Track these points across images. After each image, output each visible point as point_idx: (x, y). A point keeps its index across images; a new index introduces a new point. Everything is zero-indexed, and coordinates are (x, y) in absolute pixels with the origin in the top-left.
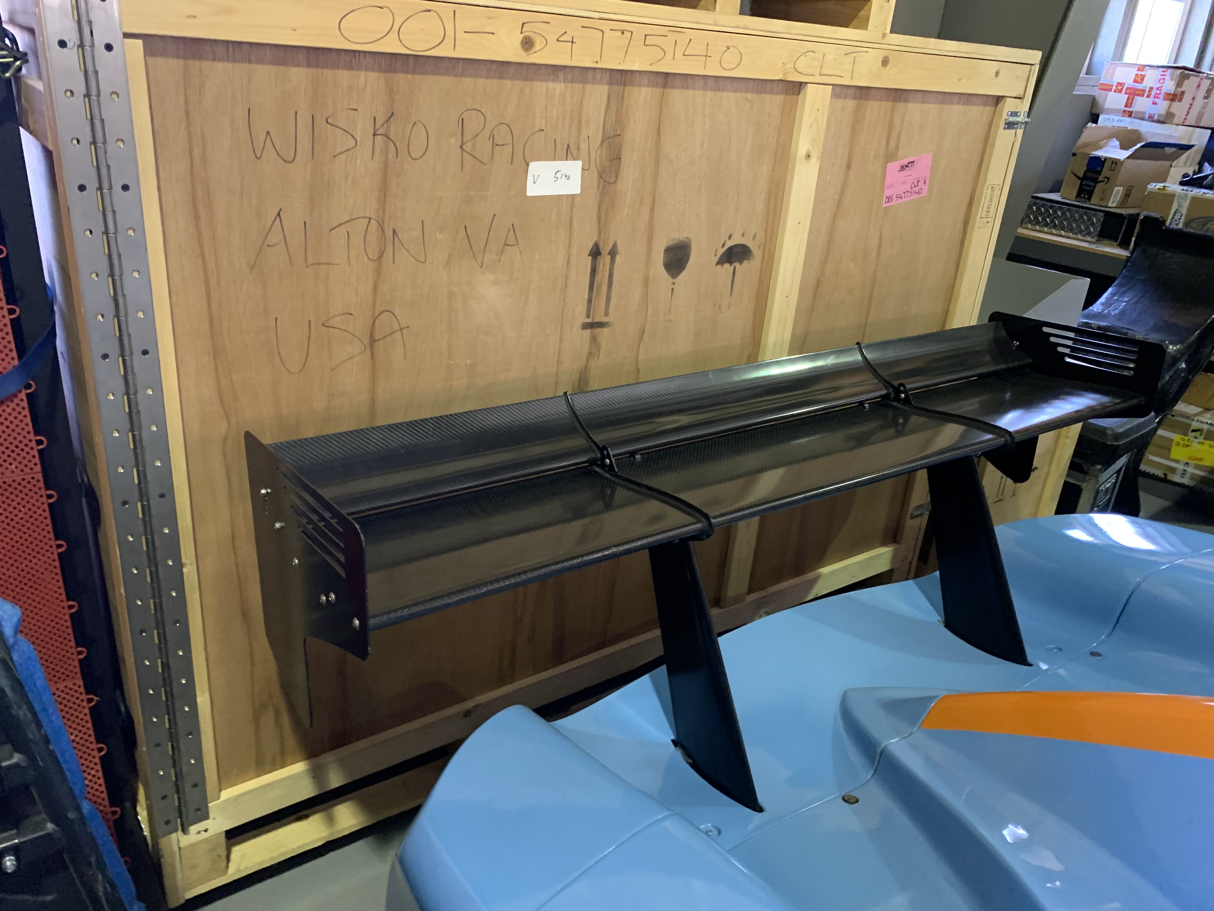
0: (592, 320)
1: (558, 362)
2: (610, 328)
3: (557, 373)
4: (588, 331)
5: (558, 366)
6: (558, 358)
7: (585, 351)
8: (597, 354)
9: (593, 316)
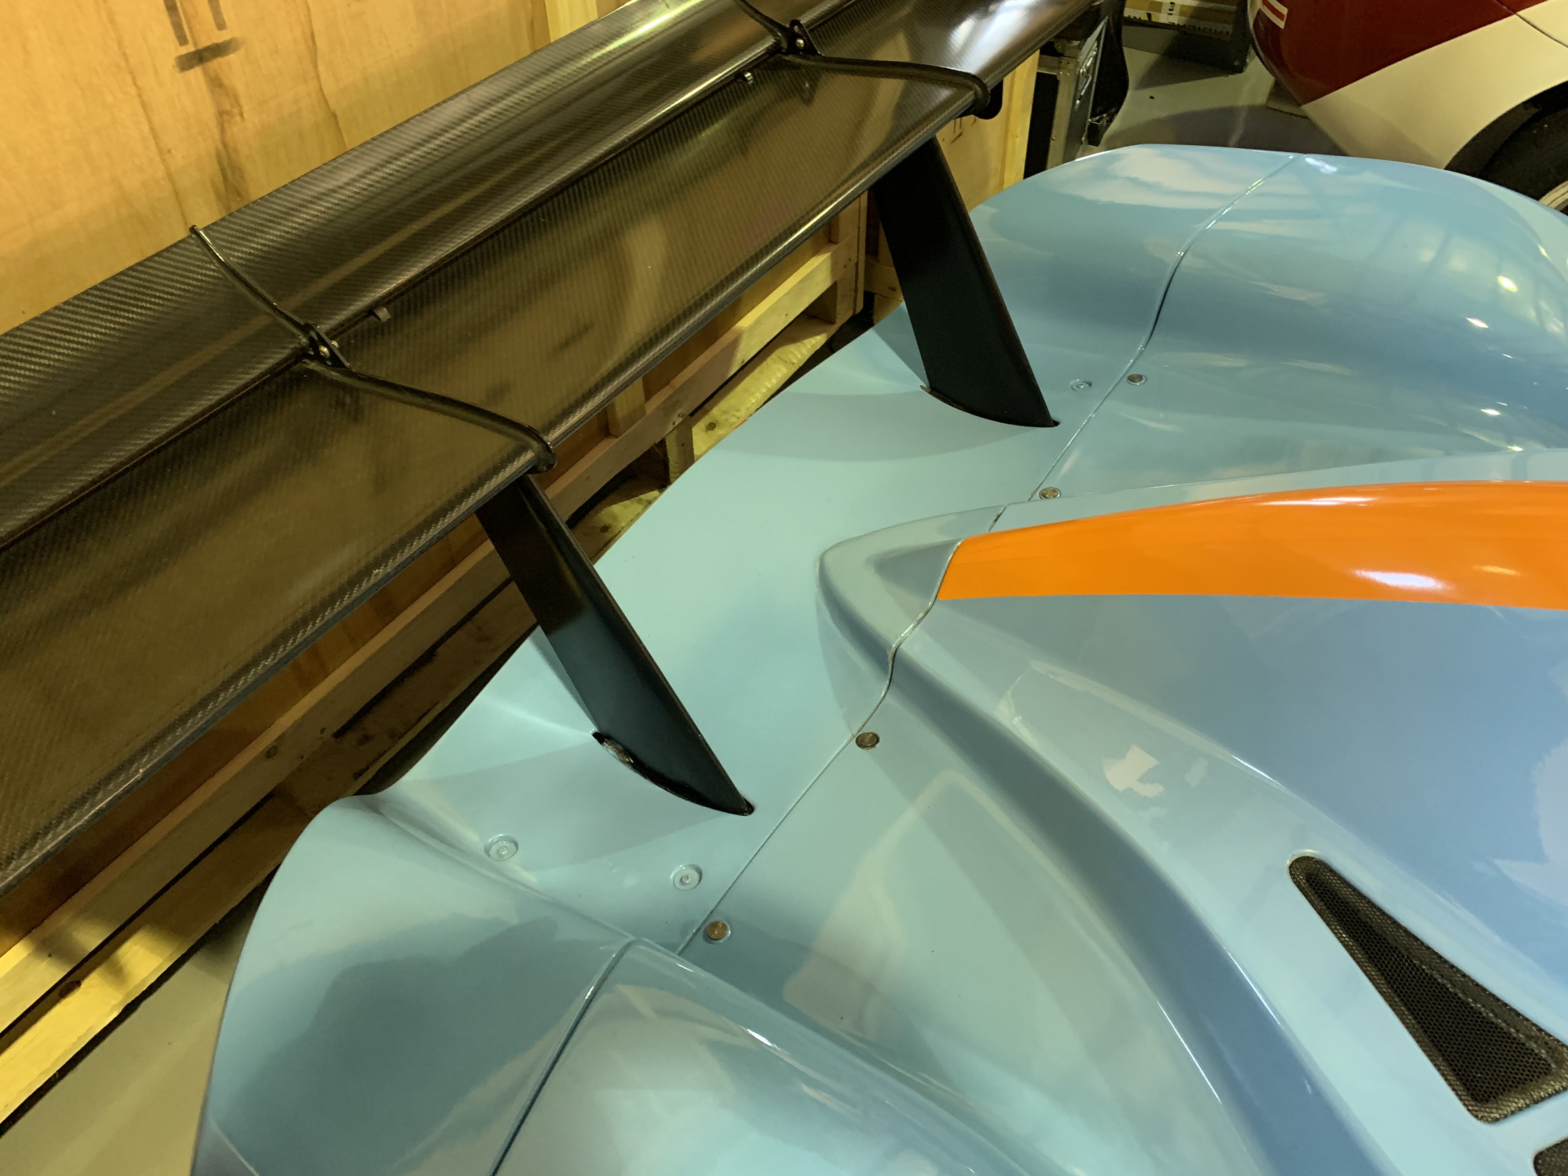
0: (195, 44)
1: (160, 152)
2: (241, 52)
3: (170, 176)
4: (196, 74)
5: (163, 161)
6: (157, 144)
7: (209, 112)
8: (236, 111)
9: (193, 37)
